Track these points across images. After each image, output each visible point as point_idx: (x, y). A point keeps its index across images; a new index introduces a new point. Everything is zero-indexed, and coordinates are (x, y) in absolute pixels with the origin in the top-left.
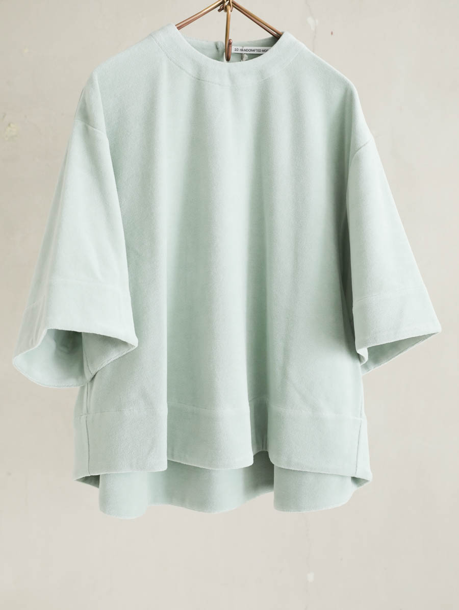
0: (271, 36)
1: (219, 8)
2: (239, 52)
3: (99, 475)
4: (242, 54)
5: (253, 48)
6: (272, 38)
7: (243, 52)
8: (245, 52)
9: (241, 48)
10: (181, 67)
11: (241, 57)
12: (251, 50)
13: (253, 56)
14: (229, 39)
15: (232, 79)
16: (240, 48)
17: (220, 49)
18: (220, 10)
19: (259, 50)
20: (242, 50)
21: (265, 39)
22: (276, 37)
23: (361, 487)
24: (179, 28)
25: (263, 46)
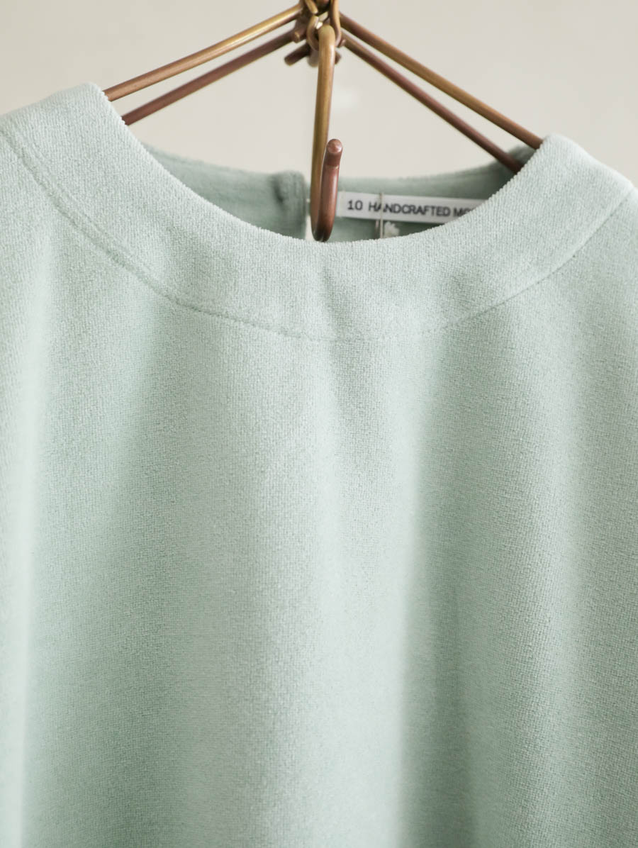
0: (487, 159)
1: (292, 47)
2: (365, 214)
4: (373, 222)
5: (419, 201)
6: (491, 169)
7: (380, 215)
8: (389, 216)
9: (373, 198)
11: (371, 230)
12: (412, 209)
14: (330, 139)
16: (369, 198)
17: (292, 203)
18: (292, 59)
19: (441, 211)
20: (377, 208)
21: (466, 171)
22: (508, 166)
25: (455, 193)
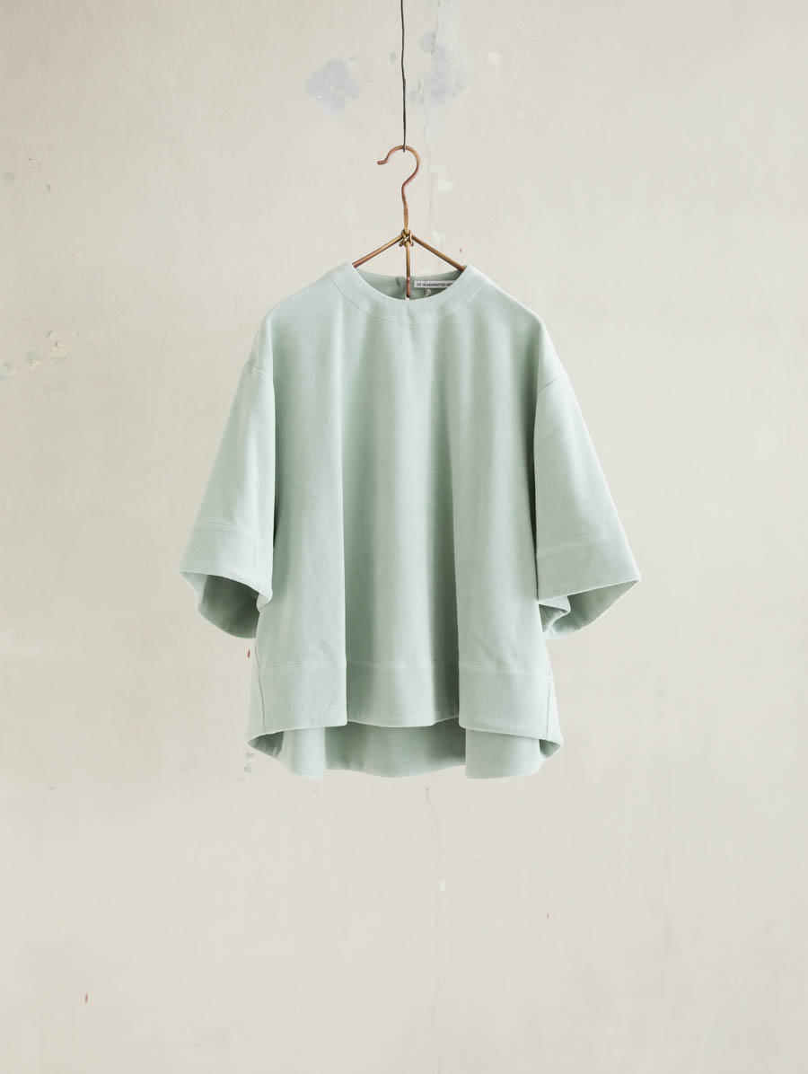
0: (456, 269)
1: (398, 244)
2: (422, 286)
3: (283, 732)
4: (425, 289)
5: (436, 282)
6: (456, 271)
7: (426, 287)
8: (428, 287)
10: (356, 306)
12: (434, 285)
13: (436, 291)
15: (411, 316)
16: (423, 282)
17: (402, 284)
18: (400, 246)
19: (442, 285)
20: (425, 285)
21: (451, 273)
22: (461, 270)
23: (550, 757)
24: (355, 267)
25: (447, 279)
